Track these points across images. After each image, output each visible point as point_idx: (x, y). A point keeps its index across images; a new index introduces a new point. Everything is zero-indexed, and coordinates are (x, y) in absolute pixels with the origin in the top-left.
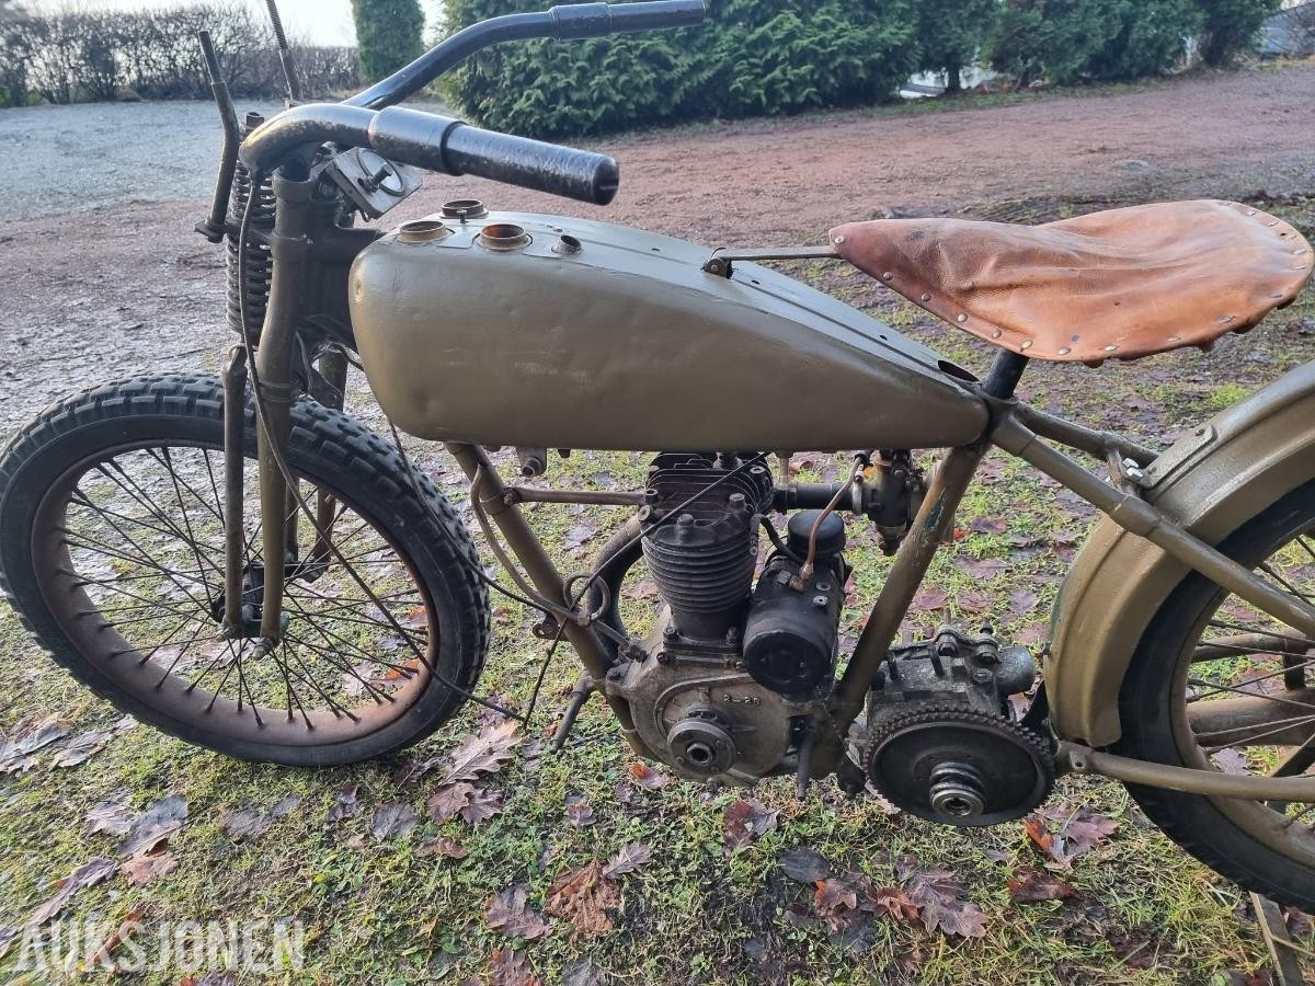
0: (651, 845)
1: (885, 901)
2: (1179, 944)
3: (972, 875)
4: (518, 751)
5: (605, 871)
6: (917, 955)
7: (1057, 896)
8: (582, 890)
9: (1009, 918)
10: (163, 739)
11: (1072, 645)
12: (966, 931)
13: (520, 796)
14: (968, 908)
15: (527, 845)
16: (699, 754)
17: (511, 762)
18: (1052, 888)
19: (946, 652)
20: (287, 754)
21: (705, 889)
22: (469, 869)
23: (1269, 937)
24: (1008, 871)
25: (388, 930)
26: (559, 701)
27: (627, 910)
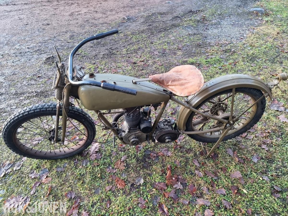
0: (126, 155)
1: (159, 154)
2: (193, 150)
3: (169, 147)
4: (101, 147)
5: (121, 161)
6: (164, 159)
7: (179, 148)
8: (119, 164)
9: (174, 152)
10: (34, 160)
11: (180, 120)
12: (169, 155)
13: (104, 153)
14: (169, 152)
15: (108, 160)
16: (135, 143)
17: (100, 149)
18: (178, 147)
19: (164, 122)
20: (61, 157)
21: (136, 159)
22: (101, 166)
23: (202, 146)
24: (173, 146)
25: (93, 178)
26: (103, 137)
27: (126, 165)
